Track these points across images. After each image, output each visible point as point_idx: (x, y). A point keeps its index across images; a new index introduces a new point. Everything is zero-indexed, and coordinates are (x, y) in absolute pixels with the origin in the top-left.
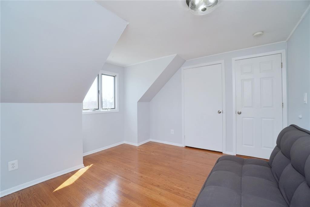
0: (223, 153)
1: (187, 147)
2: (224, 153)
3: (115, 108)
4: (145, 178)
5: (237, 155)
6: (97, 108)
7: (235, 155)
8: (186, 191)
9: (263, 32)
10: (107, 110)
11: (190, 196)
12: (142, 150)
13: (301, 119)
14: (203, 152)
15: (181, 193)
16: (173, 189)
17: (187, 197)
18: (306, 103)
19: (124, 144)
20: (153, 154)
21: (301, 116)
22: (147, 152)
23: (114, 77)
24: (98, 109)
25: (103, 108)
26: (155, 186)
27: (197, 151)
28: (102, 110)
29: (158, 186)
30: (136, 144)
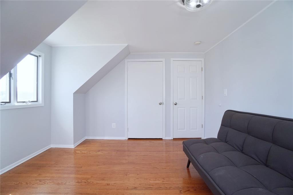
0: (163, 139)
1: (129, 139)
2: (165, 139)
3: (37, 101)
4: (113, 184)
5: (173, 138)
6: (8, 101)
7: (173, 139)
8: (164, 183)
9: (201, 42)
10: (24, 104)
11: (171, 186)
12: (83, 152)
13: (220, 106)
14: (148, 141)
15: (162, 187)
16: (153, 186)
17: (170, 188)
18: (226, 95)
19: (51, 148)
20: (99, 153)
21: (220, 105)
22: (90, 152)
23: (36, 57)
24: (10, 102)
25: (18, 101)
26: (132, 189)
27: (142, 142)
28: (16, 104)
29: (135, 188)
30: (72, 146)
